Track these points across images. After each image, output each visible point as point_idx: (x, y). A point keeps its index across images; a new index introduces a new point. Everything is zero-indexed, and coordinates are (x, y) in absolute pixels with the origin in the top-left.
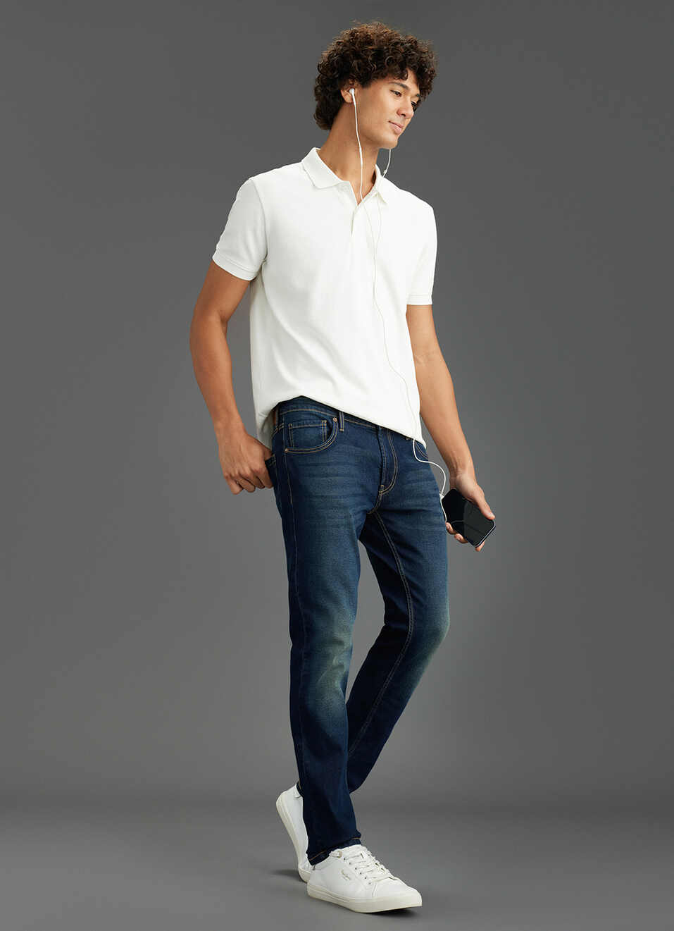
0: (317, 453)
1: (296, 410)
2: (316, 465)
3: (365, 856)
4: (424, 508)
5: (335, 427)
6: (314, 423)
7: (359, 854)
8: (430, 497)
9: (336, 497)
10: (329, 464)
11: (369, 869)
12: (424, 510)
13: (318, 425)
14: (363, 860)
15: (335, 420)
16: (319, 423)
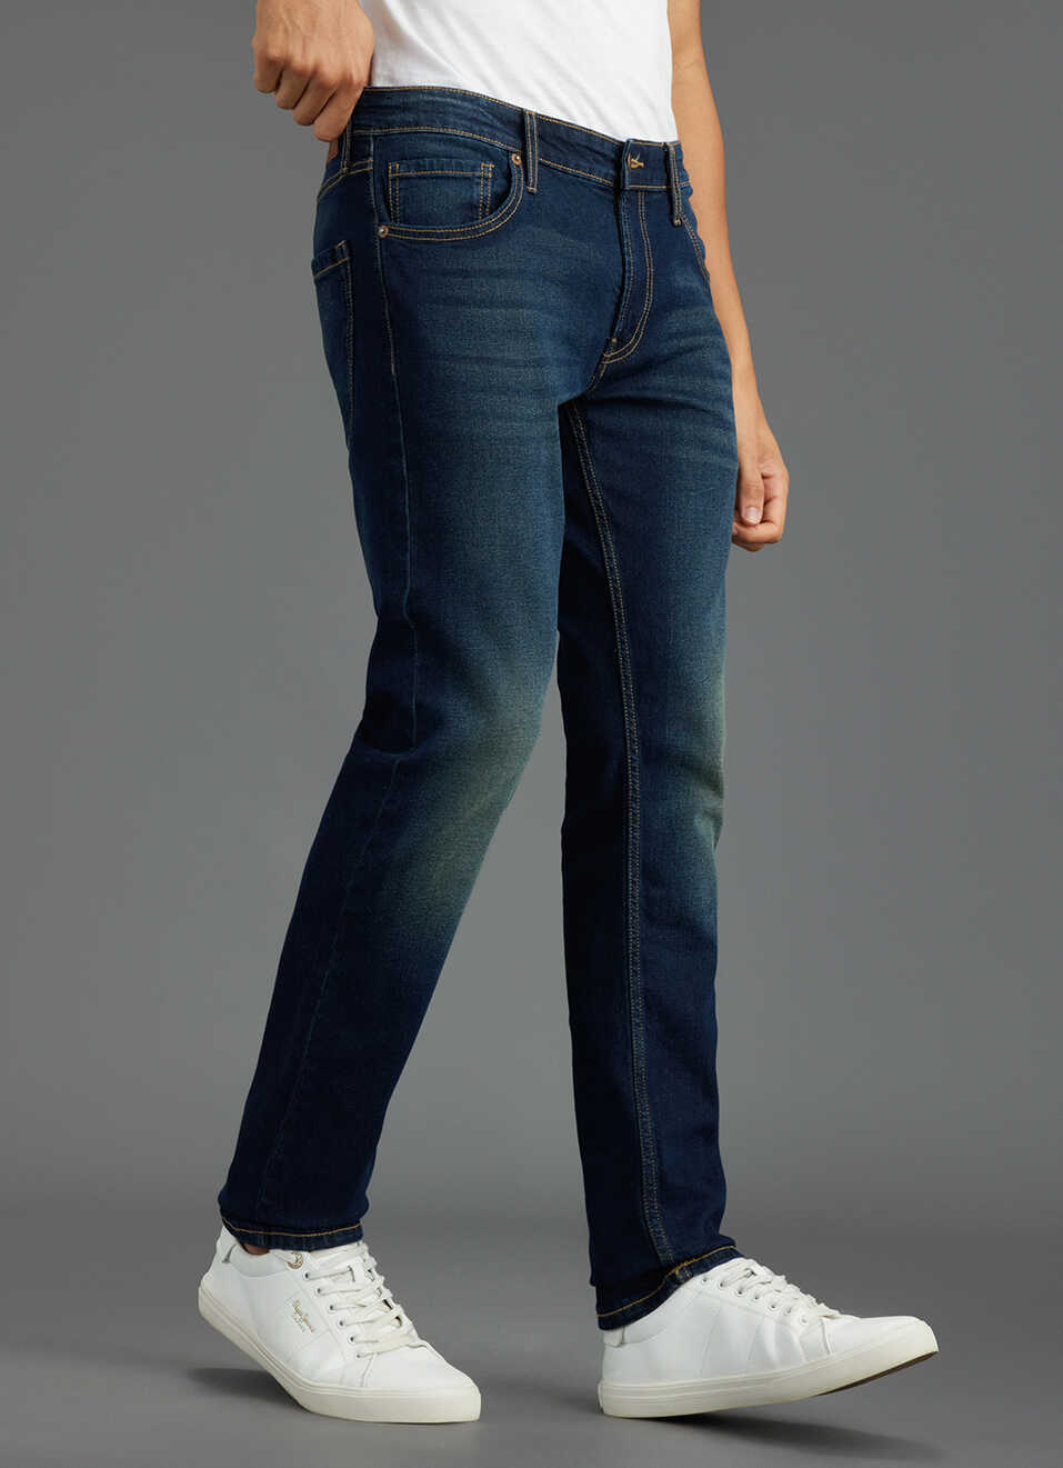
0: (471, 240)
1: (414, 129)
2: (465, 274)
3: (360, 1272)
4: (695, 401)
5: (517, 177)
6: (460, 167)
7: (343, 1266)
8: (712, 377)
9: (514, 364)
10: (501, 274)
11: (364, 1315)
12: (693, 407)
13: (470, 174)
14: (352, 1286)
15: (516, 159)
16: (474, 168)
